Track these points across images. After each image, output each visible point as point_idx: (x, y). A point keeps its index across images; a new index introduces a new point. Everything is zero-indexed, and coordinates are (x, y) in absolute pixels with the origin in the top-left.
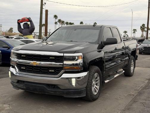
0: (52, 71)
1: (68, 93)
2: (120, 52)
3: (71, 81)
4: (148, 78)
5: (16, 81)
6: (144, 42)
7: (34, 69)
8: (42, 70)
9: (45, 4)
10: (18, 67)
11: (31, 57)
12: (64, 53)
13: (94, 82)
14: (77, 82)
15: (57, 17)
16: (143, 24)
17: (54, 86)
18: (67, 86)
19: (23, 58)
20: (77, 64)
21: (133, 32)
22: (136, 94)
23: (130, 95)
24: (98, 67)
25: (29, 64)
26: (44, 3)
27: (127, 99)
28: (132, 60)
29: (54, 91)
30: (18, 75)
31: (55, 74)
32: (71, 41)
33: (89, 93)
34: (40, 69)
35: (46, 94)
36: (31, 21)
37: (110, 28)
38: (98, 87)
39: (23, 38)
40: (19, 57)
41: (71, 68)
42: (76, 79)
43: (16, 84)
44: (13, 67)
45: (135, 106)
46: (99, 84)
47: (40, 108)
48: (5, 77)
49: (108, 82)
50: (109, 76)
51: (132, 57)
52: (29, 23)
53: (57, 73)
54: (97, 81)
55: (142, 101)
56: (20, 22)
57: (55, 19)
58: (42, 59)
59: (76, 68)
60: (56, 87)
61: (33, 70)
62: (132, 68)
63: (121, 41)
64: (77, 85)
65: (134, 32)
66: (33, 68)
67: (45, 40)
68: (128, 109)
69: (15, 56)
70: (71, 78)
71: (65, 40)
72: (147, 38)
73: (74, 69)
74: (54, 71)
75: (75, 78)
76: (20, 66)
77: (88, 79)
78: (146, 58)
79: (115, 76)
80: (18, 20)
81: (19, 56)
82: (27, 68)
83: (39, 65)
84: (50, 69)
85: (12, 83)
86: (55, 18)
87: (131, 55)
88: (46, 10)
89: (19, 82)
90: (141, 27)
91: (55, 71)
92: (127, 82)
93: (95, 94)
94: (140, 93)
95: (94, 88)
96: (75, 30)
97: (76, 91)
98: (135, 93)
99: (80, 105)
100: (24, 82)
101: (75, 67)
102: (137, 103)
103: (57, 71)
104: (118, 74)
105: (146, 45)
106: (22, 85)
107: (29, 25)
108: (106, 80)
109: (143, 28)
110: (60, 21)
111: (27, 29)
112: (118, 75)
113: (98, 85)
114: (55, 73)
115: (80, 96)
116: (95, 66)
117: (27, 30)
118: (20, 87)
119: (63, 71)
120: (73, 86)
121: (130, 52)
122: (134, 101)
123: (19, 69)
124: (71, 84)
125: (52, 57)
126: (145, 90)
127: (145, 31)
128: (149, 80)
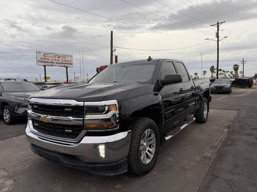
0: (69, 131)
2: (190, 93)
4: (227, 125)
6: (215, 81)
8: (57, 128)
13: (145, 144)
16: (213, 66)
22: (214, 157)
28: (205, 103)
31: (73, 136)
33: (134, 165)
34: (53, 128)
37: (172, 62)
38: (153, 150)
46: (155, 145)
49: (171, 138)
51: (204, 99)
53: (76, 134)
61: (46, 128)
62: (205, 112)
63: (189, 79)
65: (204, 74)
72: (217, 78)
74: (71, 131)
75: (104, 144)
77: (132, 143)
78: (219, 98)
79: (182, 128)
82: (41, 125)
84: (66, 128)
87: (204, 96)
90: (211, 69)
92: (200, 133)
93: (148, 161)
94: (220, 156)
95: (146, 153)
98: (213, 153)
101: (106, 124)
102: (219, 180)
103: (76, 131)
104: (186, 123)
105: (217, 85)
109: (212, 69)
112: (186, 125)
113: (153, 147)
119: (84, 132)
120: (102, 158)
121: (202, 92)
122: (213, 174)
125: (68, 108)
127: (215, 72)
128: (229, 127)
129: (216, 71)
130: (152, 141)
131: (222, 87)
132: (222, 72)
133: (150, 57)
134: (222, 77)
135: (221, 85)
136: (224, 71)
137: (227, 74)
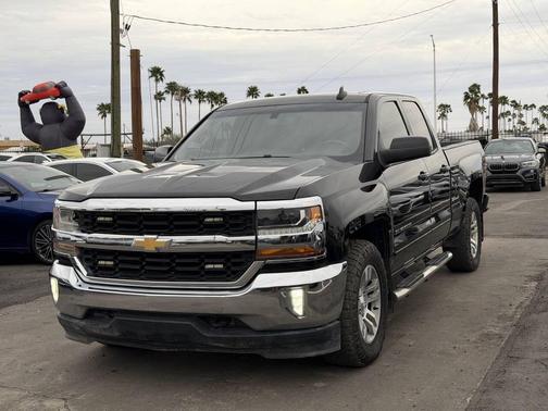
0: (216, 266)
1: (277, 344)
3: (289, 299)
4: (533, 274)
5: (80, 313)
7: (149, 264)
8: (179, 264)
9: (127, 27)
10: (87, 260)
11: (135, 223)
12: (256, 198)
13: (362, 299)
14: (309, 302)
15: (162, 75)
16: (475, 85)
17: (225, 321)
18: (275, 318)
19: (104, 228)
20: (303, 238)
21: (438, 114)
22: (507, 334)
23: (488, 335)
24: (372, 245)
25: (126, 249)
26: (122, 27)
27: (482, 351)
28: (473, 214)
29: (227, 339)
30: (86, 288)
31: (229, 276)
32: (265, 157)
33: (350, 337)
34: (168, 264)
35: (198, 350)
36: (68, 95)
37: (396, 102)
38: (376, 315)
39: (45, 156)
40: (86, 224)
41: (283, 253)
42: (304, 289)
43: (83, 323)
44: (66, 261)
45: (516, 372)
46: (378, 306)
47: (183, 404)
48: (17, 303)
49: (407, 296)
50: (404, 274)
51: (471, 202)
52: (61, 102)
53: (234, 273)
54: (372, 293)
55: (537, 356)
56: (27, 102)
57: (157, 80)
58: (177, 227)
59: (302, 251)
60: (232, 323)
61: (142, 268)
62: (474, 240)
63: (434, 146)
64: (311, 310)
65: (443, 116)
66: (143, 259)
67: (167, 159)
68: (499, 385)
69: (73, 223)
70: (287, 289)
71: (231, 153)
72: (495, 133)
73: (296, 254)
74: (221, 266)
75: (302, 286)
76: (94, 256)
77: (347, 290)
78: (503, 206)
79: (426, 273)
80: (21, 95)
81: (88, 221)
82: (121, 261)
83: (167, 250)
84: (206, 261)
85: (66, 321)
86: (154, 78)
87: (469, 195)
88: (132, 51)
89: (91, 313)
90: (467, 97)
91: (229, 268)
93: (370, 339)
94: (522, 329)
95: (365, 321)
96: (272, 118)
97: (308, 333)
98: (505, 328)
99: (322, 384)
100: (110, 313)
101: (301, 248)
102: (523, 361)
103: (234, 265)
104: (434, 265)
105: (496, 159)
106: (107, 326)
107: (62, 109)
108: (397, 289)
109: (472, 98)
110: (172, 88)
111: (57, 126)
113: (375, 309)
114: (229, 273)
115: (323, 352)
116: (364, 242)
117: (55, 130)
118: (98, 332)
119: (256, 265)
120: (296, 316)
121: (466, 184)
122: (510, 356)
123: (92, 268)
124: (288, 308)
125: (214, 216)
126: (534, 316)
127: (482, 109)
128: (539, 278)
129: (486, 103)
130: (374, 296)
131: (512, 167)
132: (507, 108)
133: (341, 89)
134: (509, 126)
135: (511, 158)
136: (516, 105)
137: (528, 116)
